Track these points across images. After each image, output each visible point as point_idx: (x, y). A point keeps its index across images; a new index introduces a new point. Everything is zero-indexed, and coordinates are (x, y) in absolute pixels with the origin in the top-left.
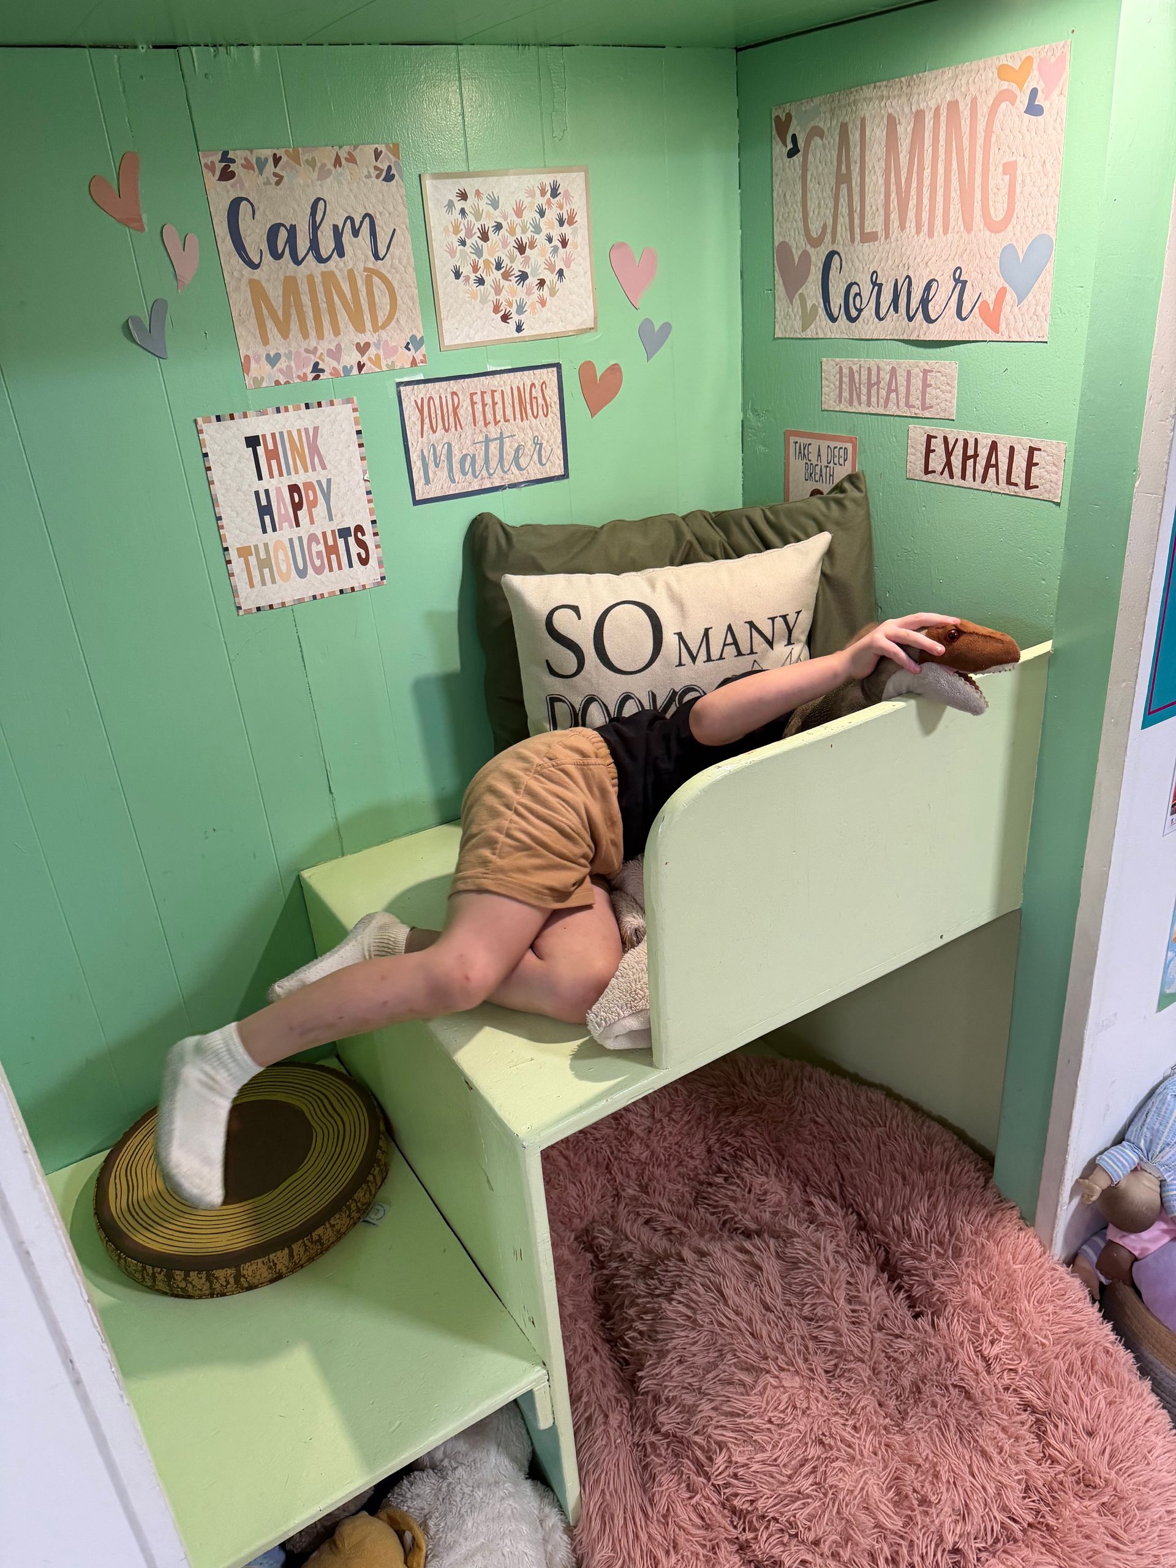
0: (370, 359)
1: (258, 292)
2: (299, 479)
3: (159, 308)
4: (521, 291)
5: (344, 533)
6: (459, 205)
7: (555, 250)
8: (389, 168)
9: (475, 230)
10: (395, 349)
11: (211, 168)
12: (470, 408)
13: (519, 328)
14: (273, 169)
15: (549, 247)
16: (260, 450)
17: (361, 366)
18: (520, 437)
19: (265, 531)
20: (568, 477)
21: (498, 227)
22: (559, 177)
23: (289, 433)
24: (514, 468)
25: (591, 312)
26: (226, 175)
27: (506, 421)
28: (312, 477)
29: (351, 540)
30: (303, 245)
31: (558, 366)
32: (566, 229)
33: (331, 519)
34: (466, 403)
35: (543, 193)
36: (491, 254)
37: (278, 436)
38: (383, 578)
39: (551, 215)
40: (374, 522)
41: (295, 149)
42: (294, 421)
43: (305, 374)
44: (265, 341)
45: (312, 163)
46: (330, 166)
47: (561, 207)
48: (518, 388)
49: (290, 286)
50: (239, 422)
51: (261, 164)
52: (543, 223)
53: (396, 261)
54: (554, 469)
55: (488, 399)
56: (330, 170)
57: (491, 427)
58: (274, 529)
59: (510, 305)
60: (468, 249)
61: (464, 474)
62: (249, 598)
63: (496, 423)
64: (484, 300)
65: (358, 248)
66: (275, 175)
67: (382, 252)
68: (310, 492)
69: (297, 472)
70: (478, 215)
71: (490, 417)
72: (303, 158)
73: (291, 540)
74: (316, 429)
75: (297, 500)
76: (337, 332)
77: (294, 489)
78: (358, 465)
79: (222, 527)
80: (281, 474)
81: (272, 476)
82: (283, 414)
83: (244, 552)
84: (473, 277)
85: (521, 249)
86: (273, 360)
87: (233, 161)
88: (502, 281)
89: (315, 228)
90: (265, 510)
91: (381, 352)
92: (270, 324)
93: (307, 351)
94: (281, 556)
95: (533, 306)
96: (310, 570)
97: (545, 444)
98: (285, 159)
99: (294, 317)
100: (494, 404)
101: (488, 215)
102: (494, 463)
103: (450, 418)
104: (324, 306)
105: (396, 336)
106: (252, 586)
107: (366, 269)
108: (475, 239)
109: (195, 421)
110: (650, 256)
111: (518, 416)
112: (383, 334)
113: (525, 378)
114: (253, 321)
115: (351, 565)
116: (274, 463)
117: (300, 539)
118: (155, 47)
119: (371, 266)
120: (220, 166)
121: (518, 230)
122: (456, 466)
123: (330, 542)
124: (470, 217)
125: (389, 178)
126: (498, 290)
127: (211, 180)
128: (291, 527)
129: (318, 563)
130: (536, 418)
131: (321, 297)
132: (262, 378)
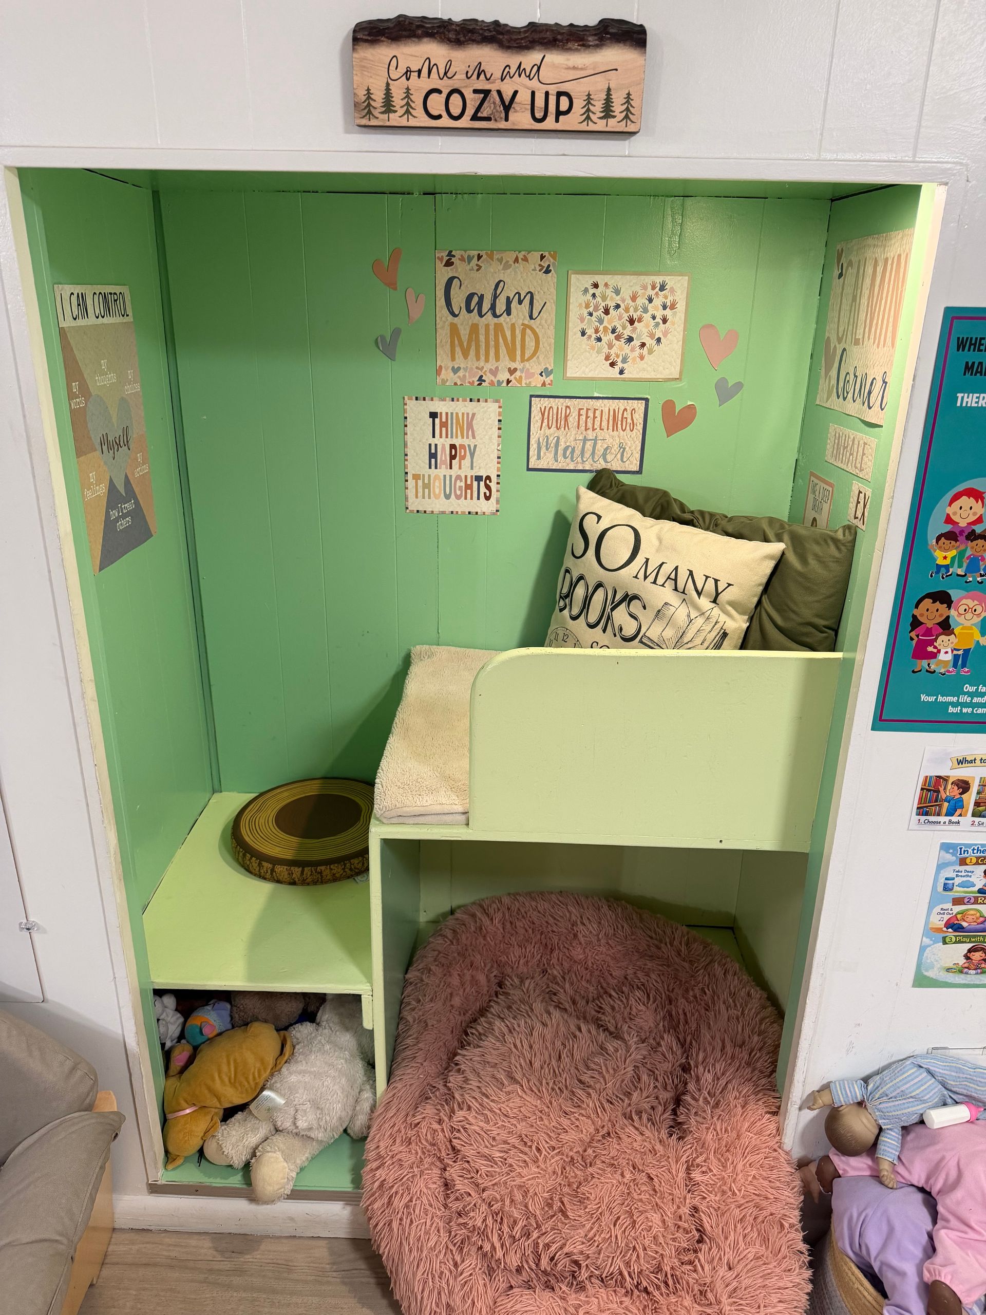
0: (515, 378)
1: (454, 330)
2: (457, 442)
3: (396, 333)
4: (627, 349)
5: (478, 479)
6: (592, 291)
7: (657, 325)
8: (549, 266)
9: (601, 307)
10: (533, 374)
11: (441, 259)
12: (577, 418)
13: (621, 372)
14: (476, 262)
15: (652, 322)
16: (437, 421)
17: (508, 382)
18: (609, 441)
19: (430, 468)
20: (641, 473)
21: (618, 306)
22: (667, 279)
23: (457, 414)
24: (601, 460)
25: (678, 368)
26: (449, 264)
27: (601, 429)
28: (466, 442)
29: (482, 484)
30: (486, 306)
31: (647, 400)
32: (668, 312)
33: (472, 468)
34: (575, 414)
35: (653, 288)
36: (609, 322)
37: (449, 414)
38: (497, 511)
39: (658, 302)
40: (498, 476)
41: (492, 252)
42: (462, 408)
43: (473, 381)
44: (453, 359)
45: (500, 260)
46: (511, 262)
47: (666, 297)
48: (614, 410)
49: (474, 328)
50: (428, 402)
51: (470, 259)
52: (650, 306)
53: (543, 322)
54: (631, 466)
55: (591, 414)
56: (511, 265)
57: (590, 432)
58: (436, 468)
59: (618, 356)
60: (594, 318)
61: (565, 457)
62: (414, 504)
63: (594, 429)
64: (599, 352)
65: (520, 312)
66: (477, 265)
67: (535, 315)
68: (463, 451)
69: (457, 437)
70: (604, 298)
71: (590, 425)
72: (495, 257)
73: (445, 476)
74: (474, 415)
75: (453, 453)
76: (497, 358)
77: (453, 447)
78: (495, 440)
79: (407, 460)
80: (447, 437)
81: (441, 437)
82: (455, 402)
83: (416, 477)
84: (594, 336)
85: (632, 322)
86: (455, 370)
87: (454, 256)
88: (615, 341)
89: (495, 297)
90: (433, 456)
91: (523, 375)
92: (458, 349)
93: (477, 368)
94: (437, 484)
95: (634, 359)
96: (453, 496)
97: (627, 449)
98: (484, 257)
99: (473, 347)
100: (595, 417)
101: (612, 299)
102: (587, 454)
103: (562, 422)
104: (492, 343)
105: (535, 367)
106: (417, 497)
107: (523, 324)
108: (600, 313)
109: (404, 398)
110: (733, 336)
111: (611, 428)
112: (527, 364)
113: (621, 405)
114: (448, 346)
115: (478, 499)
116: (444, 429)
117: (451, 476)
118: (424, 194)
119: (526, 322)
120: (446, 259)
121: (632, 310)
122: (560, 452)
123: (469, 482)
124: (599, 299)
125: (547, 271)
126: (610, 346)
127: (440, 265)
128: (447, 468)
129: (458, 492)
130: (624, 431)
131: (492, 337)
132: (447, 380)
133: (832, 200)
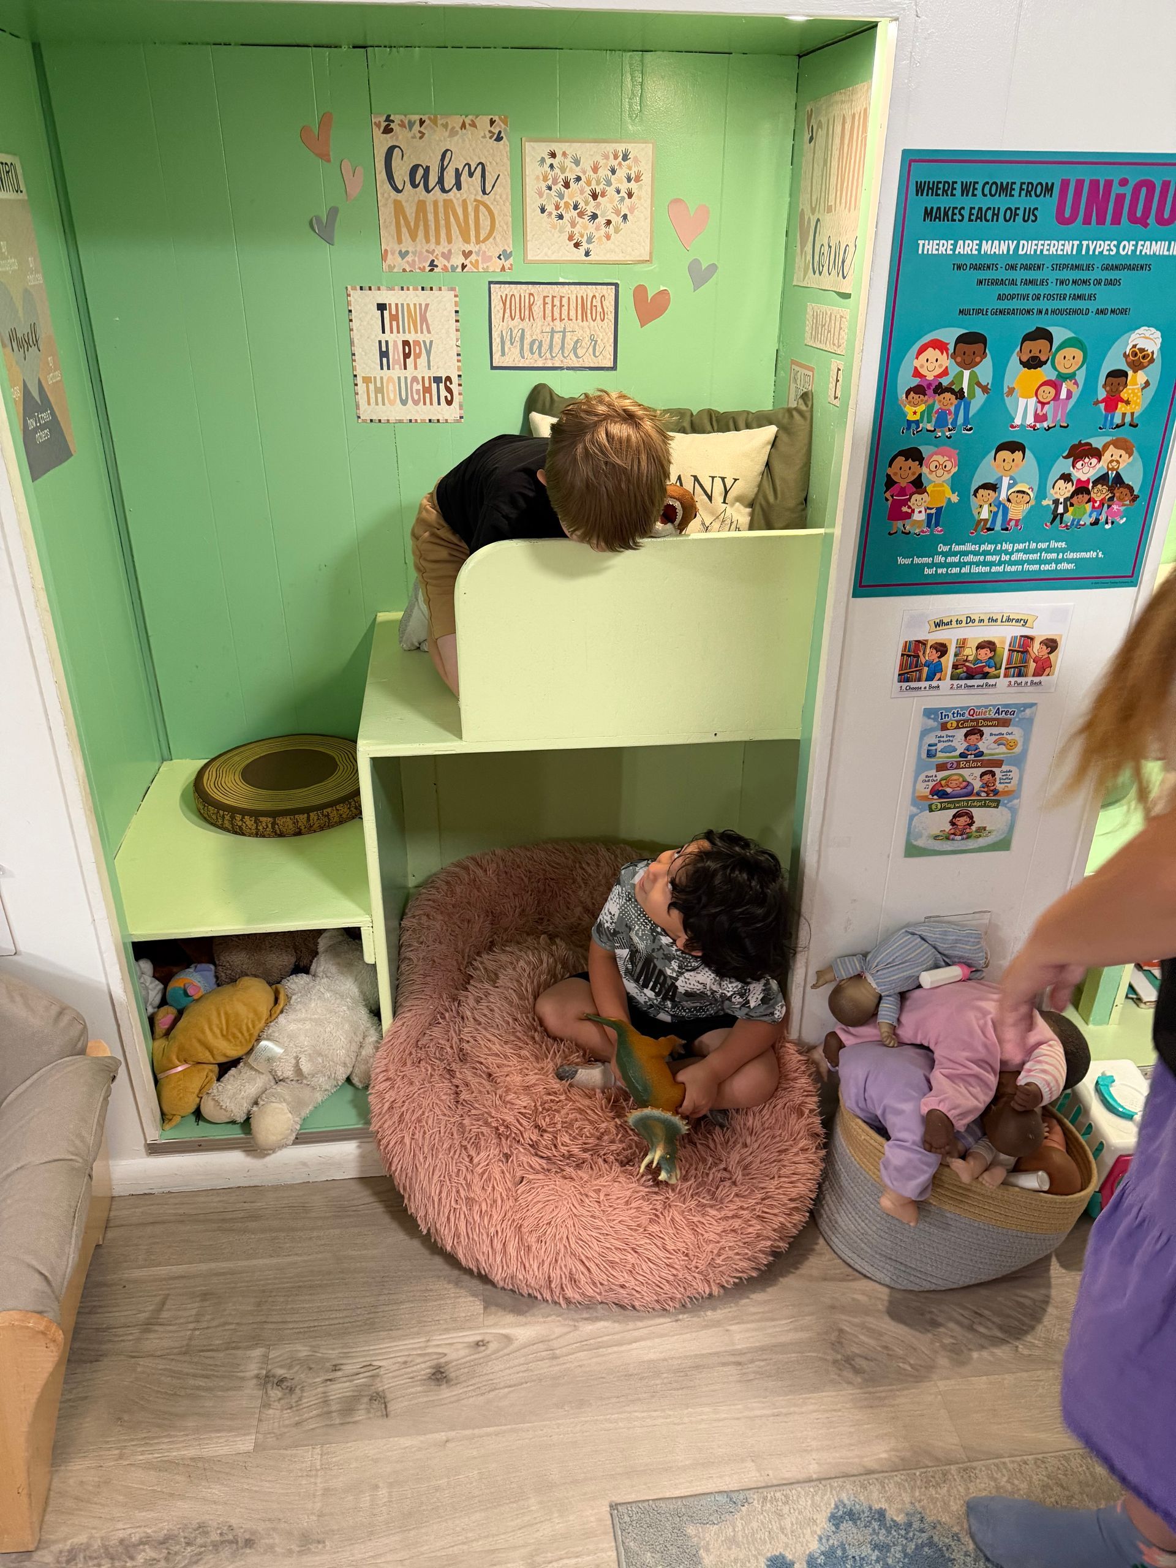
0: (471, 262)
1: (398, 208)
2: (410, 338)
3: (333, 212)
4: (591, 227)
5: (437, 380)
6: (549, 161)
7: (622, 199)
8: (500, 132)
9: (560, 180)
10: (490, 258)
11: (378, 125)
12: (542, 306)
13: (587, 254)
14: (419, 128)
15: (617, 197)
16: (386, 313)
17: (464, 267)
18: (579, 333)
19: (382, 368)
20: (616, 370)
21: (578, 179)
22: (630, 147)
23: (408, 305)
24: (572, 355)
25: (648, 248)
26: (388, 130)
27: (569, 319)
28: (420, 337)
29: (442, 386)
30: (433, 179)
31: (616, 285)
32: (633, 185)
33: (429, 368)
34: (539, 302)
35: (616, 157)
36: (571, 197)
37: (400, 306)
38: (461, 417)
39: (621, 173)
40: (459, 376)
41: (436, 117)
42: (413, 298)
43: (424, 267)
44: (400, 241)
45: (445, 126)
46: (458, 128)
47: (630, 168)
48: (582, 297)
49: (421, 206)
50: (374, 292)
51: (411, 124)
52: (613, 178)
53: (498, 197)
54: (605, 362)
55: (557, 302)
56: (457, 131)
57: (557, 322)
58: (389, 368)
59: (582, 236)
60: (553, 193)
61: (533, 353)
62: (366, 412)
63: (561, 320)
64: (561, 232)
65: (472, 185)
66: (420, 132)
67: (488, 189)
68: (417, 348)
69: (410, 332)
70: (563, 169)
71: (557, 315)
72: (440, 122)
73: (399, 378)
74: (427, 305)
75: (407, 351)
76: (450, 241)
77: (406, 343)
78: (454, 335)
79: (355, 361)
80: (398, 332)
81: (392, 332)
82: (405, 291)
83: (367, 380)
84: (555, 213)
85: (595, 196)
86: (403, 255)
87: (393, 121)
88: (578, 219)
89: (443, 169)
90: (384, 354)
91: (480, 259)
92: (404, 230)
93: (427, 251)
94: (391, 387)
95: (600, 238)
96: (410, 401)
97: (599, 341)
98: (428, 122)
99: (421, 228)
100: (561, 306)
101: (571, 170)
102: (556, 349)
103: (526, 312)
104: (442, 222)
105: (491, 249)
106: (369, 404)
107: (476, 200)
108: (559, 186)
109: (347, 288)
110: (704, 212)
111: (580, 317)
112: (483, 246)
113: (589, 291)
114: (393, 227)
115: (439, 404)
116: (394, 323)
117: (406, 378)
118: (354, 47)
119: (479, 198)
120: (384, 124)
121: (594, 182)
122: (526, 347)
123: (427, 385)
124: (557, 170)
125: (499, 139)
126: (573, 224)
127: (377, 133)
128: (401, 369)
129: (416, 397)
130: (594, 321)
131: (441, 215)
132: (395, 266)
133: (800, 56)
